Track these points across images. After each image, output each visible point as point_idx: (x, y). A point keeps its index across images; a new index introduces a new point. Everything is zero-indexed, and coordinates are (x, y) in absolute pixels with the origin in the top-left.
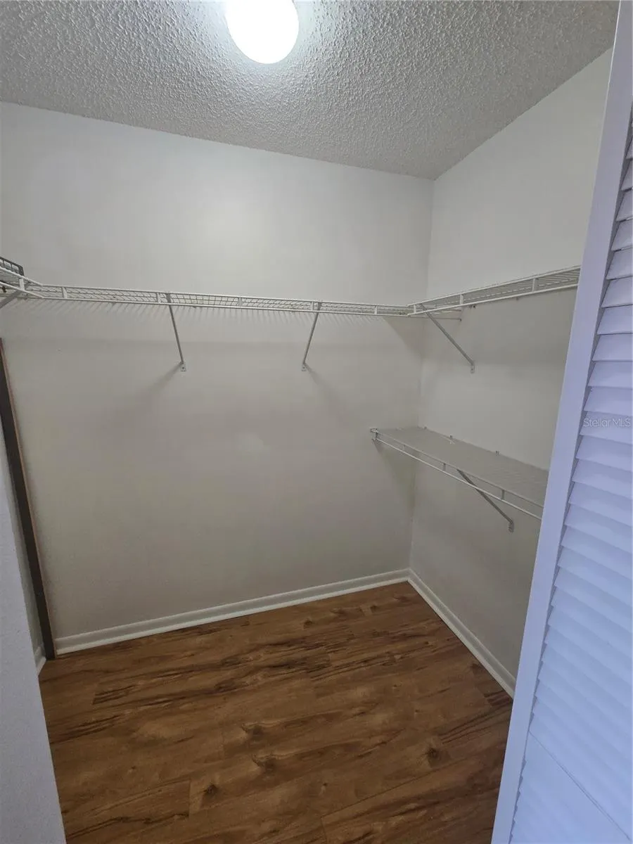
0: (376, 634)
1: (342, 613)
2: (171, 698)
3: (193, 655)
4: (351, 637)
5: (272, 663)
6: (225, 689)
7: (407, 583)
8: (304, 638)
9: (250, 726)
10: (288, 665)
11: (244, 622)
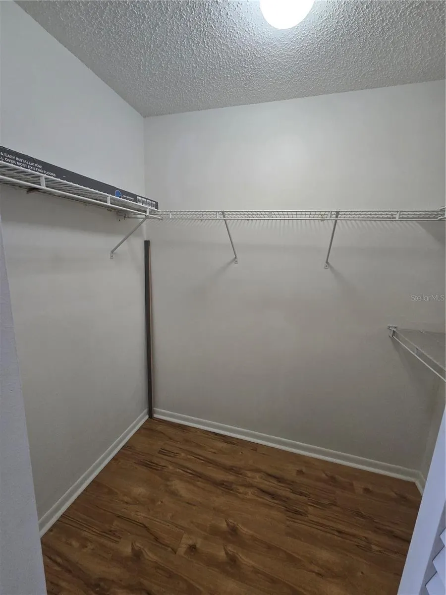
0: (359, 514)
1: (333, 479)
2: (194, 473)
3: (215, 453)
4: (334, 504)
5: (262, 486)
6: (225, 487)
7: (414, 484)
8: (293, 482)
9: (231, 523)
10: (273, 495)
11: (255, 447)
